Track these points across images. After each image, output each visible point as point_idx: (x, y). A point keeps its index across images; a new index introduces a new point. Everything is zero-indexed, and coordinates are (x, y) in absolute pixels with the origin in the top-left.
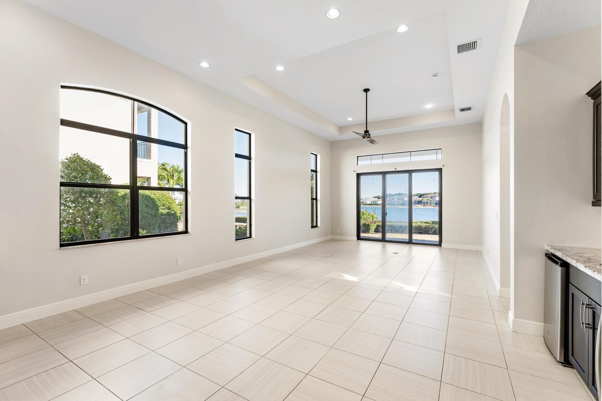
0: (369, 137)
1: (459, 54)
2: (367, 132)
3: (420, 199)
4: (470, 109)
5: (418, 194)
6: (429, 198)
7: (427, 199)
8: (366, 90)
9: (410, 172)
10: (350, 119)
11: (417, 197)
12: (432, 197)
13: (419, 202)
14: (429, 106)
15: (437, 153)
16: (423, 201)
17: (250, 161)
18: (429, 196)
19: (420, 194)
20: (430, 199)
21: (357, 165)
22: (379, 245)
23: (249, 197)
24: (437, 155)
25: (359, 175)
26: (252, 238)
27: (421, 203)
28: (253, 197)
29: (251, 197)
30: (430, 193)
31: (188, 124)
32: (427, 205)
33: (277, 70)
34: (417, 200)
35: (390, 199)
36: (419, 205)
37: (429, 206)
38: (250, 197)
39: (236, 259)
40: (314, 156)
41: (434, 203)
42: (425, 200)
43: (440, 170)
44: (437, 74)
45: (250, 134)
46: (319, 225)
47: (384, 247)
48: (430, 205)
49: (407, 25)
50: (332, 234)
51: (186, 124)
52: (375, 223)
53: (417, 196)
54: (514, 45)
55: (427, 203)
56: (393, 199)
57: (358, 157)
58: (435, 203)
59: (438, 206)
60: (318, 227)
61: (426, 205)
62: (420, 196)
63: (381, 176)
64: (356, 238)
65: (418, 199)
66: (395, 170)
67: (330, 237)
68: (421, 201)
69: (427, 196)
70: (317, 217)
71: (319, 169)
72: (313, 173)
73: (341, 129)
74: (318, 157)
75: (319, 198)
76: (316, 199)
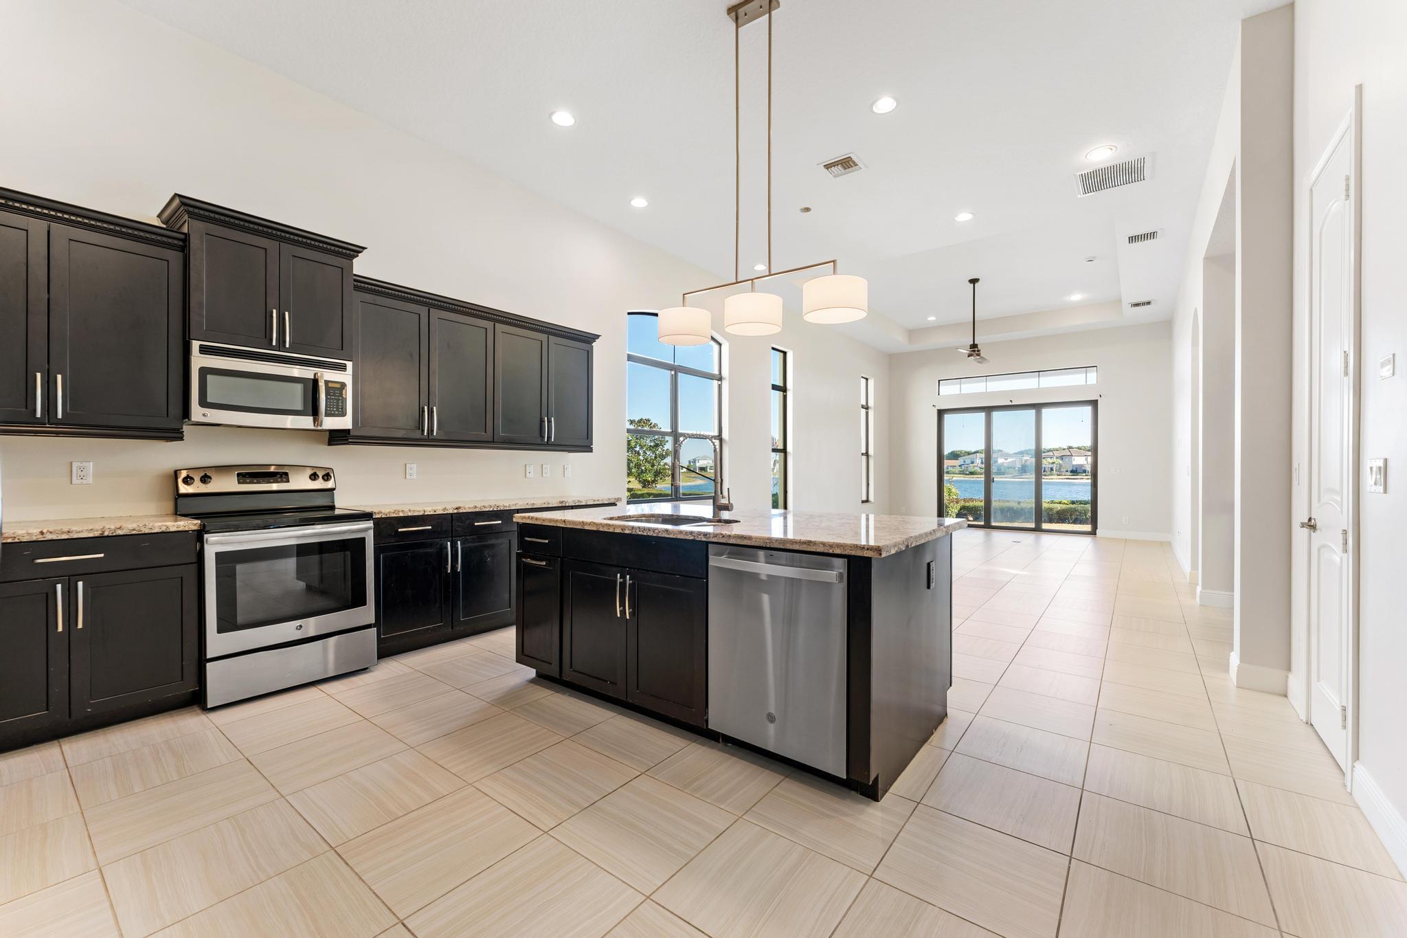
0: (979, 355)
1: (1131, 244)
2: (974, 346)
4: (1149, 303)
6: (1057, 458)
8: (974, 281)
9: (1038, 407)
10: (932, 318)
12: (1062, 457)
14: (1076, 297)
15: (1087, 374)
17: (785, 393)
18: (1057, 454)
21: (939, 395)
23: (782, 449)
25: (941, 413)
28: (791, 447)
29: (786, 448)
31: (723, 345)
32: (1052, 475)
35: (964, 462)
37: (1056, 477)
38: (784, 449)
41: (1067, 471)
43: (1094, 403)
44: (1094, 257)
45: (785, 353)
46: (871, 498)
47: (988, 536)
48: (1058, 475)
51: (720, 345)
52: (957, 502)
54: (1203, 256)
55: (1052, 469)
56: (972, 463)
57: (939, 381)
58: (1070, 469)
59: (1089, 478)
60: (871, 502)
61: (1048, 475)
63: (984, 413)
66: (1010, 404)
69: (1051, 453)
70: (868, 485)
71: (871, 404)
72: (863, 411)
73: (913, 333)
74: (871, 383)
75: (871, 452)
76: (867, 454)
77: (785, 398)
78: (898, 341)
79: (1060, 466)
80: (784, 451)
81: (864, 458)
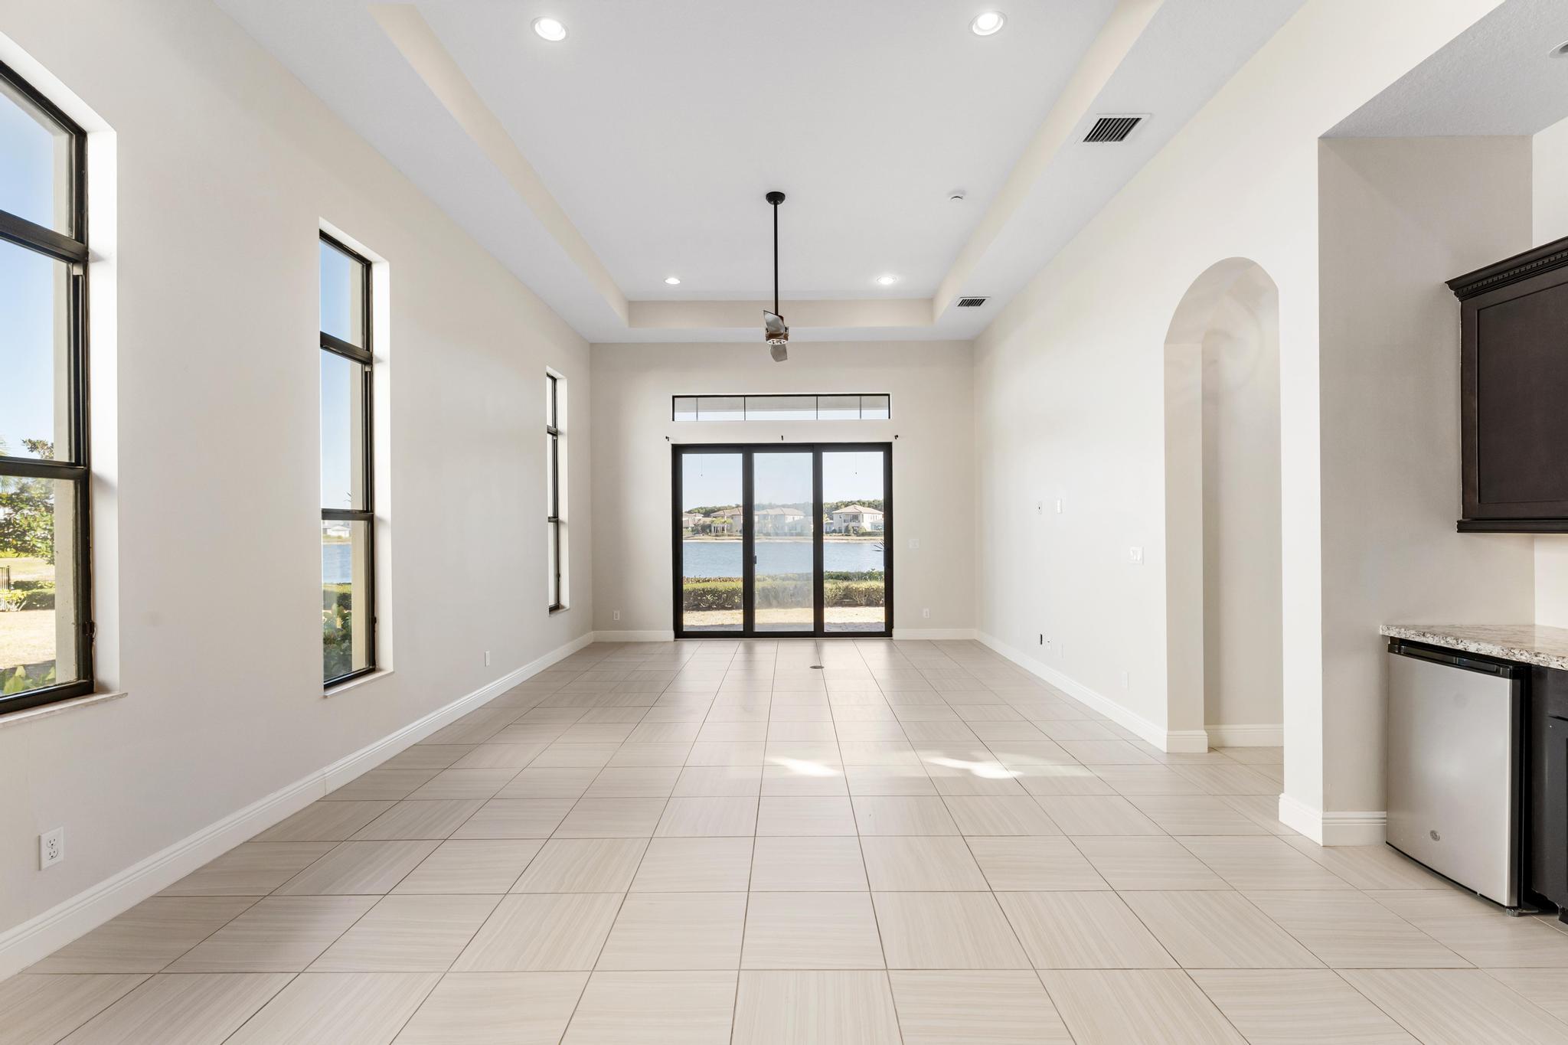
1: (1087, 143)
3: (708, 520)
4: (981, 301)
5: (701, 508)
6: (725, 517)
7: (723, 520)
8: (775, 198)
9: (816, 448)
10: (673, 281)
11: (699, 517)
13: (705, 529)
14: (886, 281)
15: (861, 407)
16: (713, 525)
17: (368, 369)
18: (728, 513)
19: (705, 508)
20: (730, 520)
21: (673, 420)
22: (736, 647)
23: (363, 511)
24: (861, 410)
25: (678, 451)
26: (380, 670)
27: (710, 531)
28: (383, 507)
29: (372, 511)
30: (726, 505)
31: (89, 137)
32: (723, 535)
33: (536, 33)
34: (701, 522)
36: (706, 537)
37: (727, 537)
38: (367, 511)
39: (326, 769)
40: (549, 381)
42: (718, 523)
43: (887, 447)
44: (964, 193)
45: (367, 265)
46: (565, 600)
47: (749, 651)
48: (729, 536)
49: (1003, 15)
50: (594, 628)
51: (79, 136)
53: (699, 512)
57: (674, 397)
59: (742, 538)
60: (563, 607)
61: (720, 536)
62: (707, 513)
63: (741, 455)
64: (671, 634)
65: (700, 518)
66: (781, 441)
67: (589, 638)
68: (709, 526)
69: (721, 513)
70: (558, 576)
71: (563, 425)
72: (550, 437)
73: (635, 307)
74: (562, 387)
75: (563, 515)
76: (555, 519)
77: (368, 380)
78: (613, 322)
79: (731, 524)
80: (367, 514)
81: (551, 526)
